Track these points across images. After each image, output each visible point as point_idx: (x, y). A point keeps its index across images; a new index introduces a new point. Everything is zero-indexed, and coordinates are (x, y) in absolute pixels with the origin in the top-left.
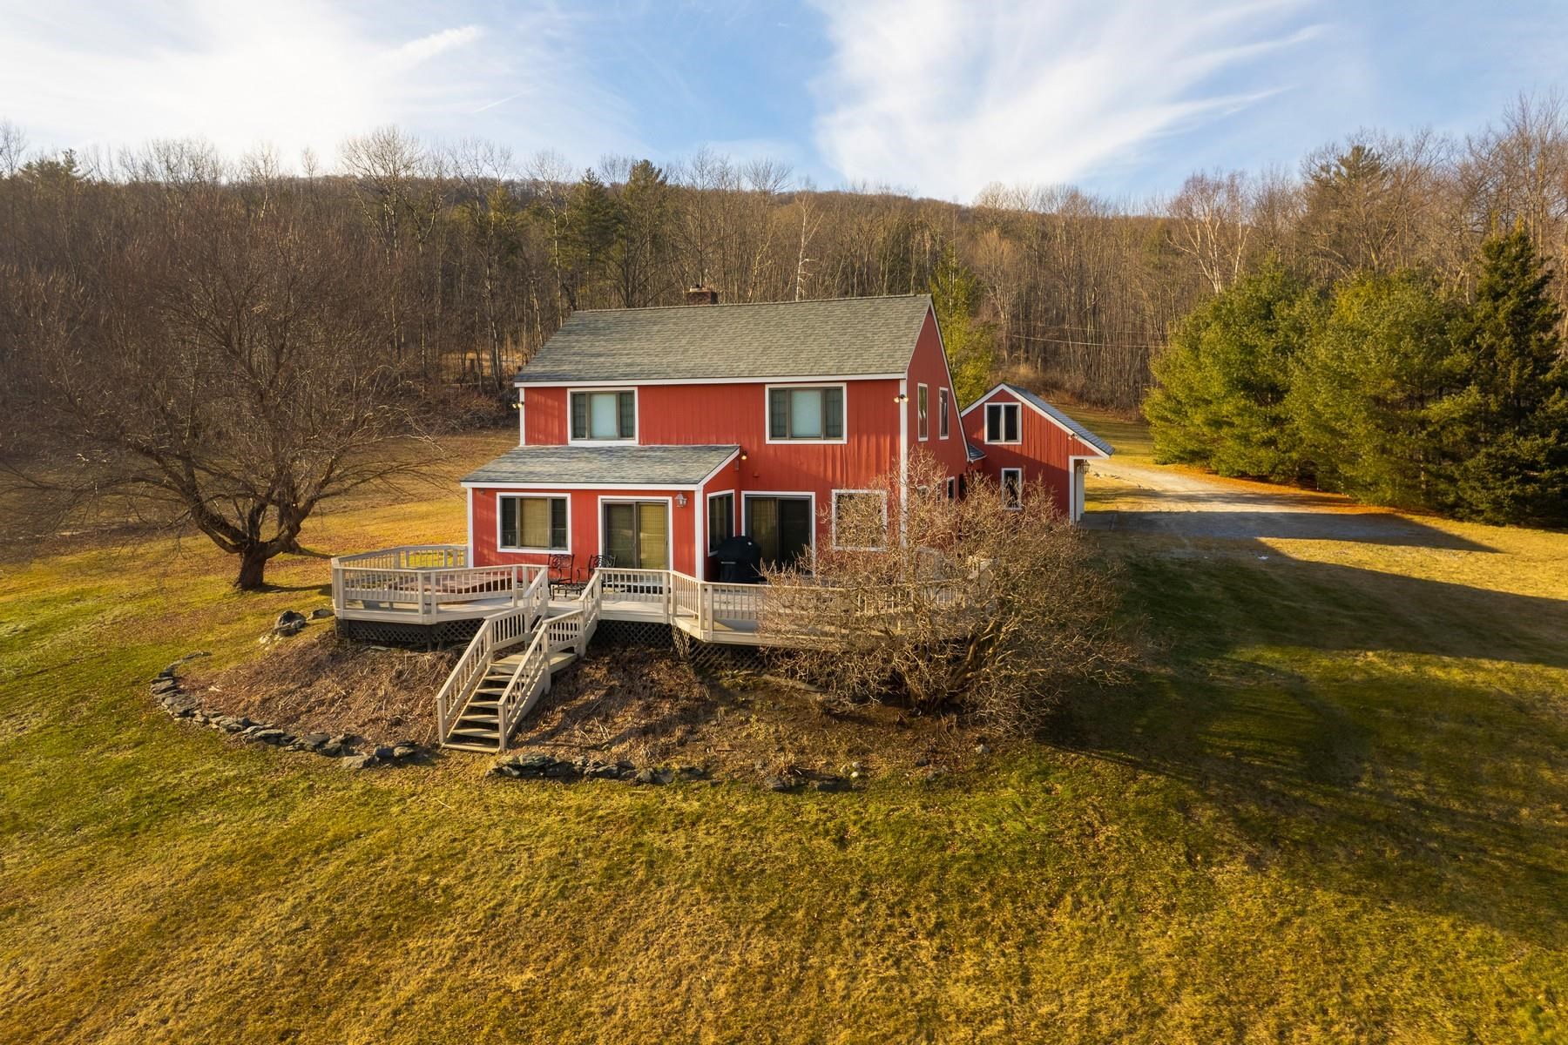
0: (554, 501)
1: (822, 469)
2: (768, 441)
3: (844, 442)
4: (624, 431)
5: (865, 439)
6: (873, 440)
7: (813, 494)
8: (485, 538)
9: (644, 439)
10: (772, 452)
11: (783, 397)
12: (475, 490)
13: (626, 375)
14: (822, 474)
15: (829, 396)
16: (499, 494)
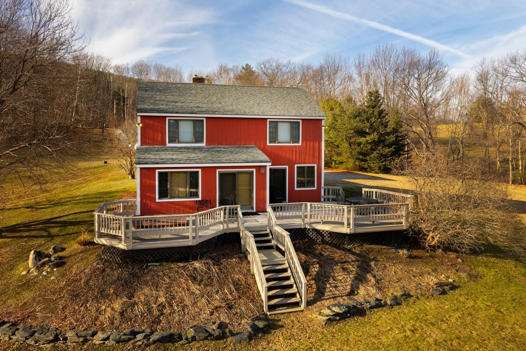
0: (191, 173)
1: (291, 156)
2: (268, 144)
3: (300, 144)
4: (198, 138)
5: (308, 143)
6: (312, 143)
7: (287, 167)
8: (148, 194)
9: (208, 143)
10: (270, 149)
11: (275, 124)
12: (141, 168)
13: (201, 112)
14: (291, 158)
15: (294, 125)
16: (157, 171)
